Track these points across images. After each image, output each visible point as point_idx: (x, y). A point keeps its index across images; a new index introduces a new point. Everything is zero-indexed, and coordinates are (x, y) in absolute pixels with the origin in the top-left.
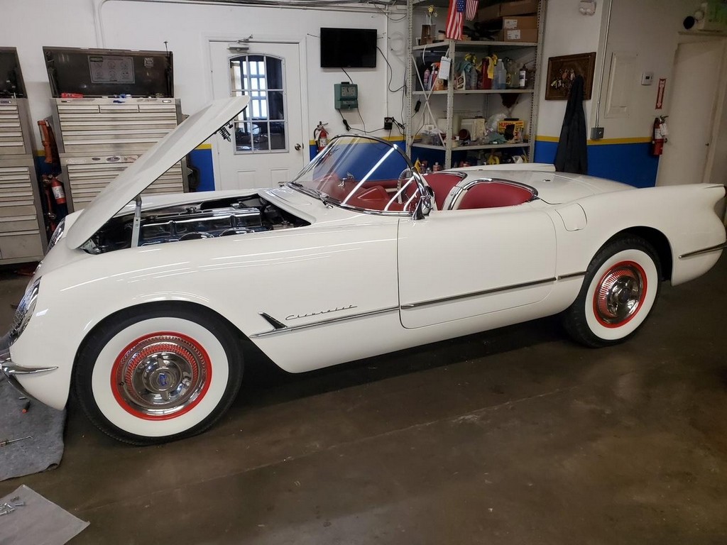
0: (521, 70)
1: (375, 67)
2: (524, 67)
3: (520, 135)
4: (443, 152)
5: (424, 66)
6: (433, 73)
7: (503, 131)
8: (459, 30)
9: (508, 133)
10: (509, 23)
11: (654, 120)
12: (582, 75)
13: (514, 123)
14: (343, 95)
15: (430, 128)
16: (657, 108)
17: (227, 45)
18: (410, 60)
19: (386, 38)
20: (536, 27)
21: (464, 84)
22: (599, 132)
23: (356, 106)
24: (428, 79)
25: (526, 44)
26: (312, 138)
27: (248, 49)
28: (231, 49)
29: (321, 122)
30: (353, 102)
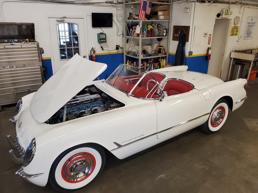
0: (164, 30)
1: (112, 27)
2: (165, 28)
3: (163, 52)
4: (138, 59)
5: (130, 27)
6: (133, 30)
7: (157, 50)
8: (144, 16)
9: (159, 51)
10: (160, 13)
11: (207, 48)
12: (185, 33)
13: (162, 48)
14: (101, 38)
15: (132, 49)
16: (208, 44)
17: (55, 19)
18: (125, 24)
19: (116, 16)
20: (169, 15)
21: (145, 35)
22: (191, 53)
23: (106, 42)
24: (132, 32)
25: (166, 21)
26: (90, 53)
27: (64, 21)
28: (57, 21)
29: (93, 48)
30: (104, 40)
